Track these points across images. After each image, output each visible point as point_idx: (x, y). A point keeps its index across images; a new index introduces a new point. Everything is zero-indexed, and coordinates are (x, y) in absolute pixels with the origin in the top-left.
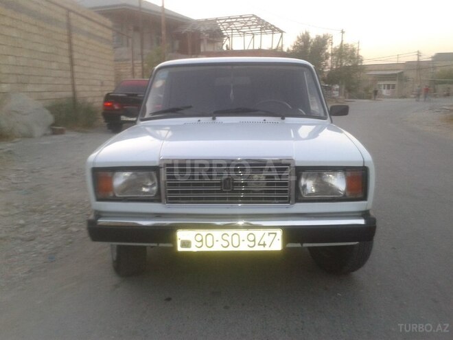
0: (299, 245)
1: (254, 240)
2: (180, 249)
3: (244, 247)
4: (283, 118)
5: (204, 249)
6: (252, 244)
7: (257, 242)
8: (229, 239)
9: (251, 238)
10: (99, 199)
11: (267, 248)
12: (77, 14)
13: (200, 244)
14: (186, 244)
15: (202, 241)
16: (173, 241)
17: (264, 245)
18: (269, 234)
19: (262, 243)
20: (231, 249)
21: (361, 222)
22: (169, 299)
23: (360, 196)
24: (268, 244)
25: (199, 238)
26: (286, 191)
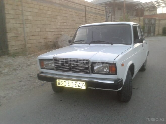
0: (94, 88)
1: (77, 85)
2: (57, 85)
3: (74, 87)
4: (112, 44)
5: (64, 86)
6: (76, 86)
7: (78, 86)
8: (70, 83)
9: (76, 84)
10: (42, 68)
11: (81, 88)
12: (89, 7)
13: (62, 84)
14: (59, 84)
15: (63, 83)
16: (56, 82)
17: (80, 87)
18: (81, 83)
19: (79, 86)
20: (71, 87)
21: (113, 82)
22: (61, 101)
23: (115, 73)
24: (81, 86)
25: (62, 82)
26: (87, 70)
